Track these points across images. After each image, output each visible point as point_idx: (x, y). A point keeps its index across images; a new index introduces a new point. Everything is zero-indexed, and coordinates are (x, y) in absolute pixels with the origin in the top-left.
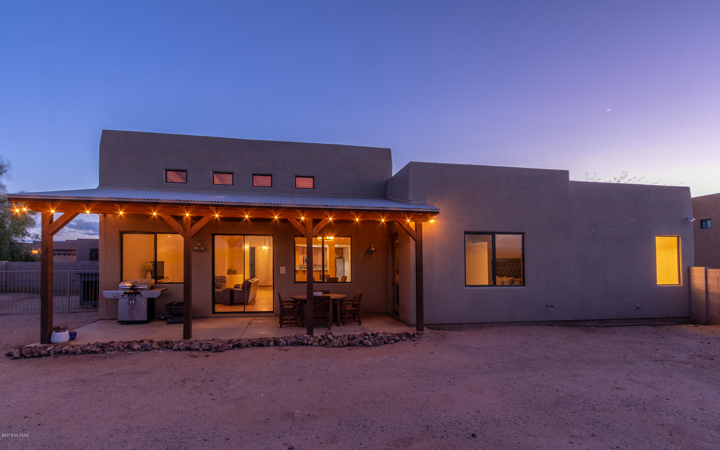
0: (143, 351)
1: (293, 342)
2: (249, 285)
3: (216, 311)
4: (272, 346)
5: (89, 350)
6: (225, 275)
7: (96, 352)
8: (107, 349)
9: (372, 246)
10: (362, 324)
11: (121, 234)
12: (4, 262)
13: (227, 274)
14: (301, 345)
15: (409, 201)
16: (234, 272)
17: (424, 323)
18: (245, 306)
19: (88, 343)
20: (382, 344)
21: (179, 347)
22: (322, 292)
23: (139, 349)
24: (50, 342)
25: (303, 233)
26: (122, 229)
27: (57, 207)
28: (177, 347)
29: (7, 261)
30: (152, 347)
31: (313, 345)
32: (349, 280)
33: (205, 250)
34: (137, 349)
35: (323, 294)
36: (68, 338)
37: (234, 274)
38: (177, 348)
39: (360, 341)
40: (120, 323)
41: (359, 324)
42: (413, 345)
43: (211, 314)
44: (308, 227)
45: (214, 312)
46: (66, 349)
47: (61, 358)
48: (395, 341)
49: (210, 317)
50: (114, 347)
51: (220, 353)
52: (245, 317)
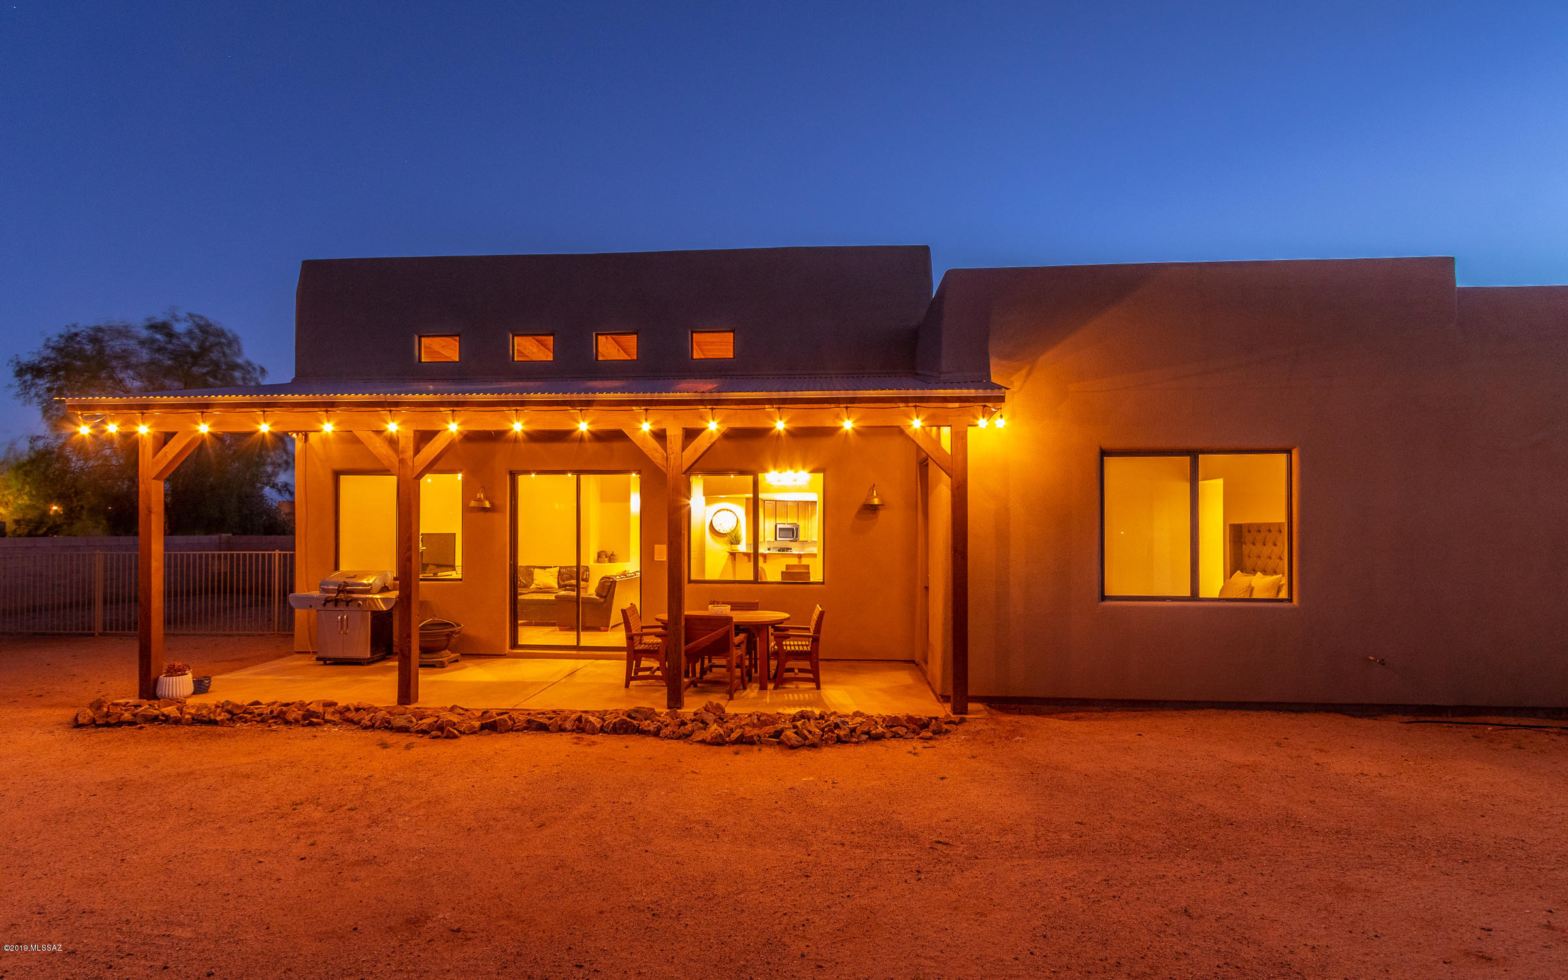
0: (303, 726)
1: (615, 723)
2: (610, 585)
3: (519, 643)
4: (569, 731)
5: (205, 716)
6: (589, 562)
7: (214, 723)
8: (238, 717)
9: (875, 495)
10: (822, 686)
11: (337, 475)
12: (224, 535)
13: (595, 562)
14: (635, 734)
15: (941, 373)
16: (610, 557)
17: (970, 693)
18: (582, 633)
19: (215, 703)
20: (830, 742)
21: (373, 722)
22: (730, 606)
23: (297, 721)
24: (154, 696)
25: (660, 462)
26: (339, 466)
27: (153, 421)
28: (371, 720)
29: (230, 535)
30: (323, 719)
31: (661, 735)
32: (816, 575)
33: (493, 509)
34: (293, 721)
35: (732, 610)
36: (191, 689)
37: (610, 561)
38: (369, 723)
39: (775, 732)
40: (322, 662)
41: (815, 686)
42: (910, 752)
43: (507, 650)
44: (671, 448)
45: (514, 644)
46: (165, 713)
47: (149, 729)
48: (869, 738)
49: (505, 655)
50: (253, 713)
51: (446, 740)
52: (579, 659)
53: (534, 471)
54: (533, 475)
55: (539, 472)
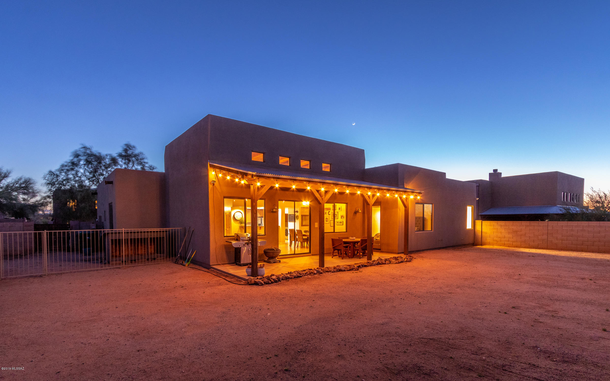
11: (224, 198)
24: (258, 275)
26: (225, 195)
52: (303, 257)
53: (284, 200)
54: (284, 201)
55: (286, 200)
